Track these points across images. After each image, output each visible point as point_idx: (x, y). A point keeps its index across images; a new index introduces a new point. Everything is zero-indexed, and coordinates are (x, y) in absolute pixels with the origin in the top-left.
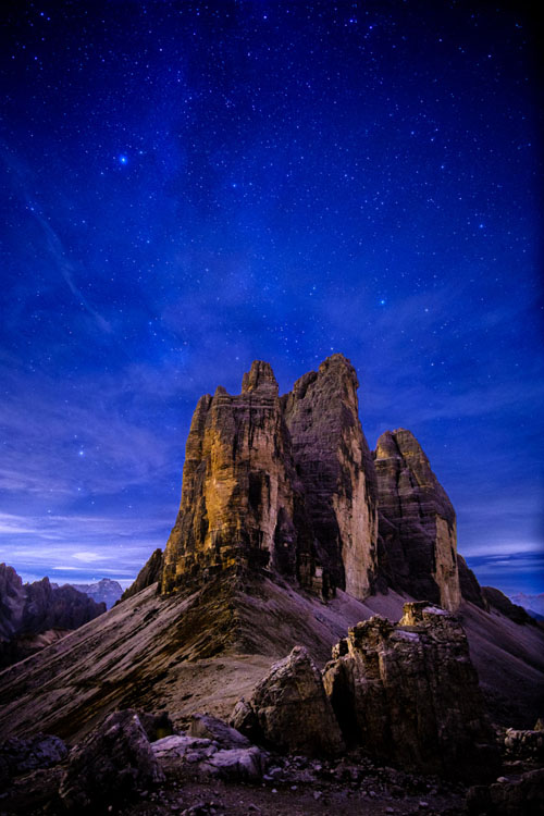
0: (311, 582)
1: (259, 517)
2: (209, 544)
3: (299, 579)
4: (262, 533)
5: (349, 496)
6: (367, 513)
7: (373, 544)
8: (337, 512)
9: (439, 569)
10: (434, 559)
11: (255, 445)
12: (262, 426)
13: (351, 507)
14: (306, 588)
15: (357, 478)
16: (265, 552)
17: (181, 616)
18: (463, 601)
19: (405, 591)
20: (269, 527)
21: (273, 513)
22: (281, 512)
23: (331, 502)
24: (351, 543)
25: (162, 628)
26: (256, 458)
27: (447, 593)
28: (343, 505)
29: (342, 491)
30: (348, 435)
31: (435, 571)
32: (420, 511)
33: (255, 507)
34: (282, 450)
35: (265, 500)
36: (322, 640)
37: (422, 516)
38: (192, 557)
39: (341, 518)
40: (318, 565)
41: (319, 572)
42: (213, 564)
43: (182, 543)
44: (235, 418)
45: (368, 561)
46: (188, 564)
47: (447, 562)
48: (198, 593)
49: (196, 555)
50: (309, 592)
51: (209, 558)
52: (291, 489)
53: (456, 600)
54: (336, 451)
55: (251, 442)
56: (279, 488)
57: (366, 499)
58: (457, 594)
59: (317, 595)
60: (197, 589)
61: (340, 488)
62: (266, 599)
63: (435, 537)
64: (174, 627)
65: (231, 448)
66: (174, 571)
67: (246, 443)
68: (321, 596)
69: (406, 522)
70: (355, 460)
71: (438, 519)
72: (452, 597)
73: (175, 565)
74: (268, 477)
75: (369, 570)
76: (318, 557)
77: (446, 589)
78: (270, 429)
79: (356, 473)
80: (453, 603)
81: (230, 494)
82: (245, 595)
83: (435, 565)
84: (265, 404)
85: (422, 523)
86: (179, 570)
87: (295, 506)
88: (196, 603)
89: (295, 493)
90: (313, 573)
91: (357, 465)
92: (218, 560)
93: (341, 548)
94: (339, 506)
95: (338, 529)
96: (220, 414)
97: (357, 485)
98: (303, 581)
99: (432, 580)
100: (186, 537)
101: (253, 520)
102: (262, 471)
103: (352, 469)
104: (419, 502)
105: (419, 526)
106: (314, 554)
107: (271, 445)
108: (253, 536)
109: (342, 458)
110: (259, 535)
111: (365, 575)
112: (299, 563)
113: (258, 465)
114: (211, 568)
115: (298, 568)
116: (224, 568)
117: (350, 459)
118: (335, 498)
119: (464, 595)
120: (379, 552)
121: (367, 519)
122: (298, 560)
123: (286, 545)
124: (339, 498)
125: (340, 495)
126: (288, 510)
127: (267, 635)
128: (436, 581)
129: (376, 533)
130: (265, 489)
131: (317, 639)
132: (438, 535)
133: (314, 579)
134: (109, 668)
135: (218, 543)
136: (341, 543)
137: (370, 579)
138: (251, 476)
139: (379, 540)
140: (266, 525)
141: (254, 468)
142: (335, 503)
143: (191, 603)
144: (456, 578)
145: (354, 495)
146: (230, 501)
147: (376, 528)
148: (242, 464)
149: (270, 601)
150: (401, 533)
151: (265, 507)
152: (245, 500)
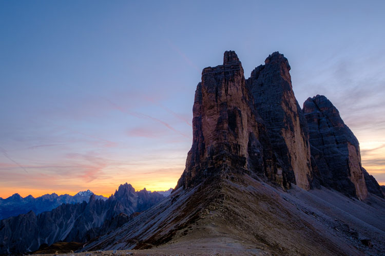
0: (275, 178)
1: (236, 136)
2: (207, 155)
3: (267, 175)
4: (239, 146)
5: (292, 130)
6: (303, 142)
7: (308, 160)
8: (286, 139)
9: (352, 174)
10: (349, 168)
11: (229, 92)
12: (233, 81)
13: (294, 136)
14: (273, 181)
15: (296, 120)
16: (243, 157)
17: (190, 198)
18: (368, 193)
19: (331, 187)
20: (244, 142)
21: (246, 134)
22: (250, 135)
23: (281, 134)
24: (296, 158)
25: (178, 205)
26: (231, 100)
27: (358, 188)
28: (289, 135)
29: (287, 127)
30: (288, 95)
31: (350, 175)
32: (336, 141)
33: (233, 130)
34: (247, 99)
35: (239, 125)
36: (291, 213)
37: (337, 143)
38: (199, 166)
39: (288, 143)
40: (279, 167)
41: (280, 171)
42: (209, 167)
43: (193, 159)
44: (216, 79)
45: (307, 170)
46: (197, 171)
47: (357, 170)
48: (200, 184)
49: (200, 164)
50: (274, 184)
51: (206, 163)
52: (255, 121)
53: (365, 194)
54: (281, 104)
55: (226, 91)
56: (248, 121)
57: (301, 134)
58: (365, 190)
59: (280, 186)
60: (200, 182)
61: (286, 125)
62: (246, 185)
63: (348, 155)
64: (185, 205)
65: (214, 96)
66: (191, 176)
67: (223, 92)
68: (283, 187)
69: (328, 148)
70: (293, 110)
71: (349, 145)
72: (361, 191)
73: (190, 172)
74: (240, 112)
75: (308, 175)
76: (278, 162)
77: (357, 186)
78: (238, 82)
79: (295, 117)
80: (363, 195)
81: (216, 123)
82: (231, 182)
83: (349, 171)
84: (233, 68)
85: (338, 148)
86: (193, 175)
87: (259, 131)
88: (199, 190)
89: (259, 123)
90: (275, 172)
91: (294, 113)
92: (212, 163)
93: (290, 160)
94: (287, 136)
95: (287, 150)
96: (206, 78)
97: (296, 124)
98: (269, 177)
99: (349, 181)
100: (195, 155)
101: (233, 138)
102: (235, 108)
103: (292, 115)
104: (335, 136)
105: (336, 149)
106: (275, 160)
107: (240, 92)
108: (234, 148)
109: (285, 108)
110: (238, 147)
111: (305, 178)
112: (266, 166)
113: (233, 104)
114: (208, 169)
115: (265, 169)
116: (216, 167)
117: (290, 109)
118: (283, 130)
119: (369, 191)
120: (312, 165)
121: (303, 146)
122: (265, 164)
123: (256, 154)
124: (286, 131)
125: (286, 128)
126: (255, 134)
127: (249, 208)
128: (352, 181)
129: (309, 153)
130: (238, 118)
131: (288, 213)
132: (350, 155)
133: (277, 175)
134: (145, 232)
135: (212, 154)
136: (290, 157)
137: (309, 180)
138: (229, 111)
139: (311, 158)
140: (241, 141)
141: (230, 106)
142: (284, 134)
143: (196, 190)
144: (363, 180)
145: (295, 130)
146: (216, 128)
147: (309, 152)
148: (222, 104)
149: (249, 186)
150: (324, 154)
151: (240, 130)
152: (226, 125)
